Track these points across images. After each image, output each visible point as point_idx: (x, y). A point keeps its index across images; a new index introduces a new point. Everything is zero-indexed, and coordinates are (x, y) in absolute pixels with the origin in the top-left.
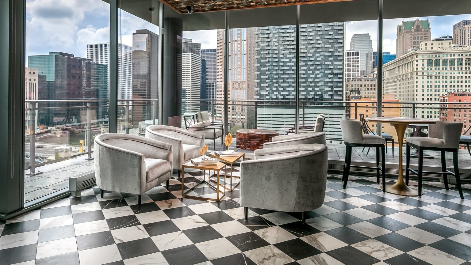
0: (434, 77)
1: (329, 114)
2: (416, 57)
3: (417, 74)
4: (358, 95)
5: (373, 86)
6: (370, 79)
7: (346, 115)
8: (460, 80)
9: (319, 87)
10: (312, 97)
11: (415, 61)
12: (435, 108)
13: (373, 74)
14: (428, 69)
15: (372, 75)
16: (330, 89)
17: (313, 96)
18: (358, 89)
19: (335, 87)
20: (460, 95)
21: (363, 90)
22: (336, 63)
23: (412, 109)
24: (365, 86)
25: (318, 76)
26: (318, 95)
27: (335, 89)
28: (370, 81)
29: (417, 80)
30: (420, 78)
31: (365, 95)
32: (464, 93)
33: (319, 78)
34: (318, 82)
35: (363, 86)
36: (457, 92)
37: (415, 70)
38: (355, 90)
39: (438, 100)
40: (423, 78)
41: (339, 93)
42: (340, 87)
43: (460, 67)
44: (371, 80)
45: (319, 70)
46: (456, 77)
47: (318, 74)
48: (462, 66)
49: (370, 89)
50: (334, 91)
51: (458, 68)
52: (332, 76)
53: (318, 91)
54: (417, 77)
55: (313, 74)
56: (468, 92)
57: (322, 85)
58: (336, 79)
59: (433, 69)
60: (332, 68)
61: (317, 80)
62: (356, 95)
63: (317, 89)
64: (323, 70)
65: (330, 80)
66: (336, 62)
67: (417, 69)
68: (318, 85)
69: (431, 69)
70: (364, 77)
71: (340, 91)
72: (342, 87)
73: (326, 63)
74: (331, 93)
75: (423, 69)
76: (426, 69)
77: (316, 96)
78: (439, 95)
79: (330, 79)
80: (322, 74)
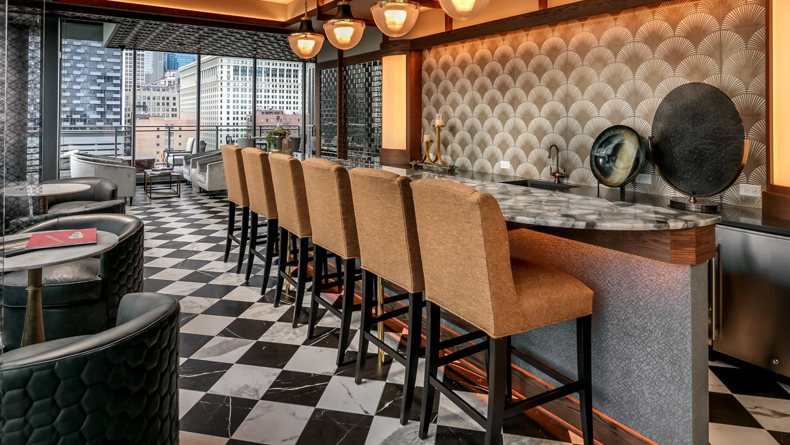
0: (240, 90)
1: (98, 144)
2: (220, 61)
3: (222, 85)
4: (144, 112)
5: (166, 99)
6: (161, 89)
7: (125, 144)
8: (267, 94)
9: (79, 98)
10: (67, 116)
11: (220, 67)
12: (242, 130)
13: (164, 81)
14: (234, 78)
15: (162, 82)
16: (99, 102)
17: (68, 114)
18: (144, 103)
19: (108, 100)
20: (267, 113)
21: (151, 105)
22: (109, 60)
23: (215, 132)
24: (154, 99)
25: (78, 80)
26: (78, 113)
27: (108, 103)
28: (161, 91)
29: (221, 92)
30: (225, 89)
31: (154, 113)
32: (271, 111)
33: (79, 83)
34: (78, 91)
35: (151, 98)
36: (264, 109)
37: (219, 79)
38: (139, 104)
39: (245, 119)
40: (228, 90)
41: (114, 110)
42: (116, 99)
43: (267, 78)
44: (164, 90)
45: (79, 69)
46: (263, 91)
47: (78, 76)
48: (268, 78)
49: (161, 104)
50: (106, 106)
51: (265, 80)
52: (102, 81)
53: (77, 105)
54: (221, 89)
55: (69, 77)
56: (274, 109)
57: (85, 96)
58: (109, 86)
59: (240, 79)
60: (103, 68)
61: (75, 87)
62: (142, 113)
63: (75, 102)
64: (86, 71)
65: (99, 88)
66: (110, 58)
67: (222, 77)
68: (78, 95)
69: (238, 79)
70: (152, 86)
71: (116, 106)
72: (121, 99)
73: (92, 59)
74: (102, 110)
75: (229, 78)
76: (231, 79)
77: (75, 114)
78: (245, 113)
79: (99, 85)
80: (85, 76)
